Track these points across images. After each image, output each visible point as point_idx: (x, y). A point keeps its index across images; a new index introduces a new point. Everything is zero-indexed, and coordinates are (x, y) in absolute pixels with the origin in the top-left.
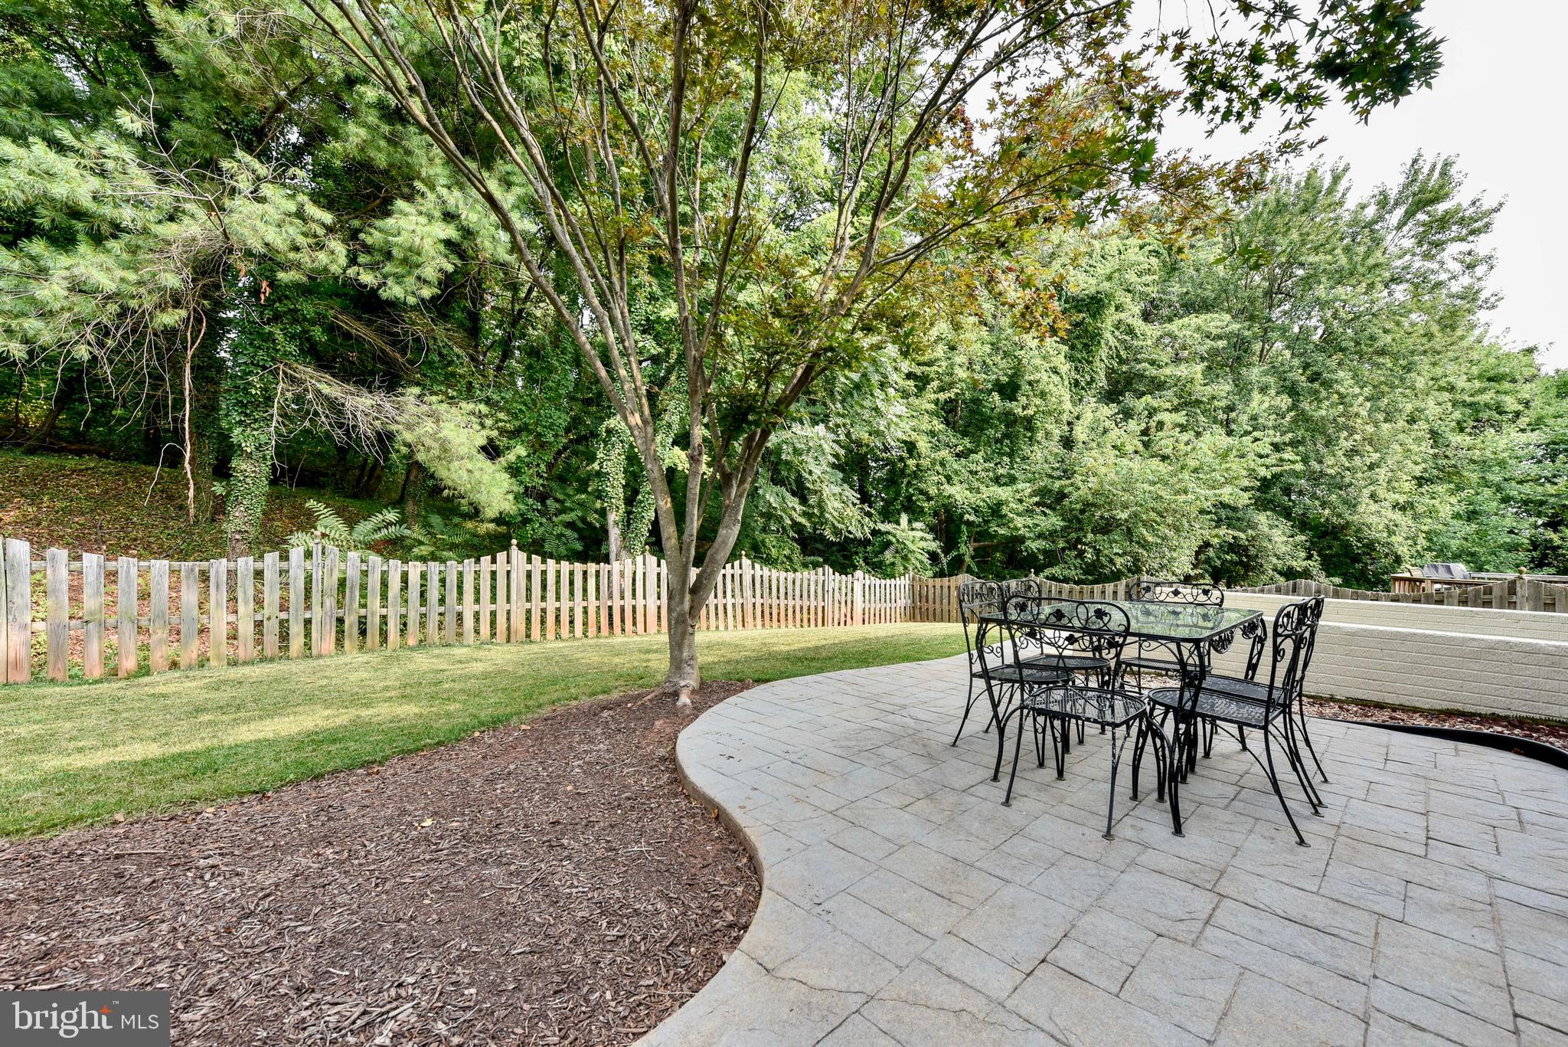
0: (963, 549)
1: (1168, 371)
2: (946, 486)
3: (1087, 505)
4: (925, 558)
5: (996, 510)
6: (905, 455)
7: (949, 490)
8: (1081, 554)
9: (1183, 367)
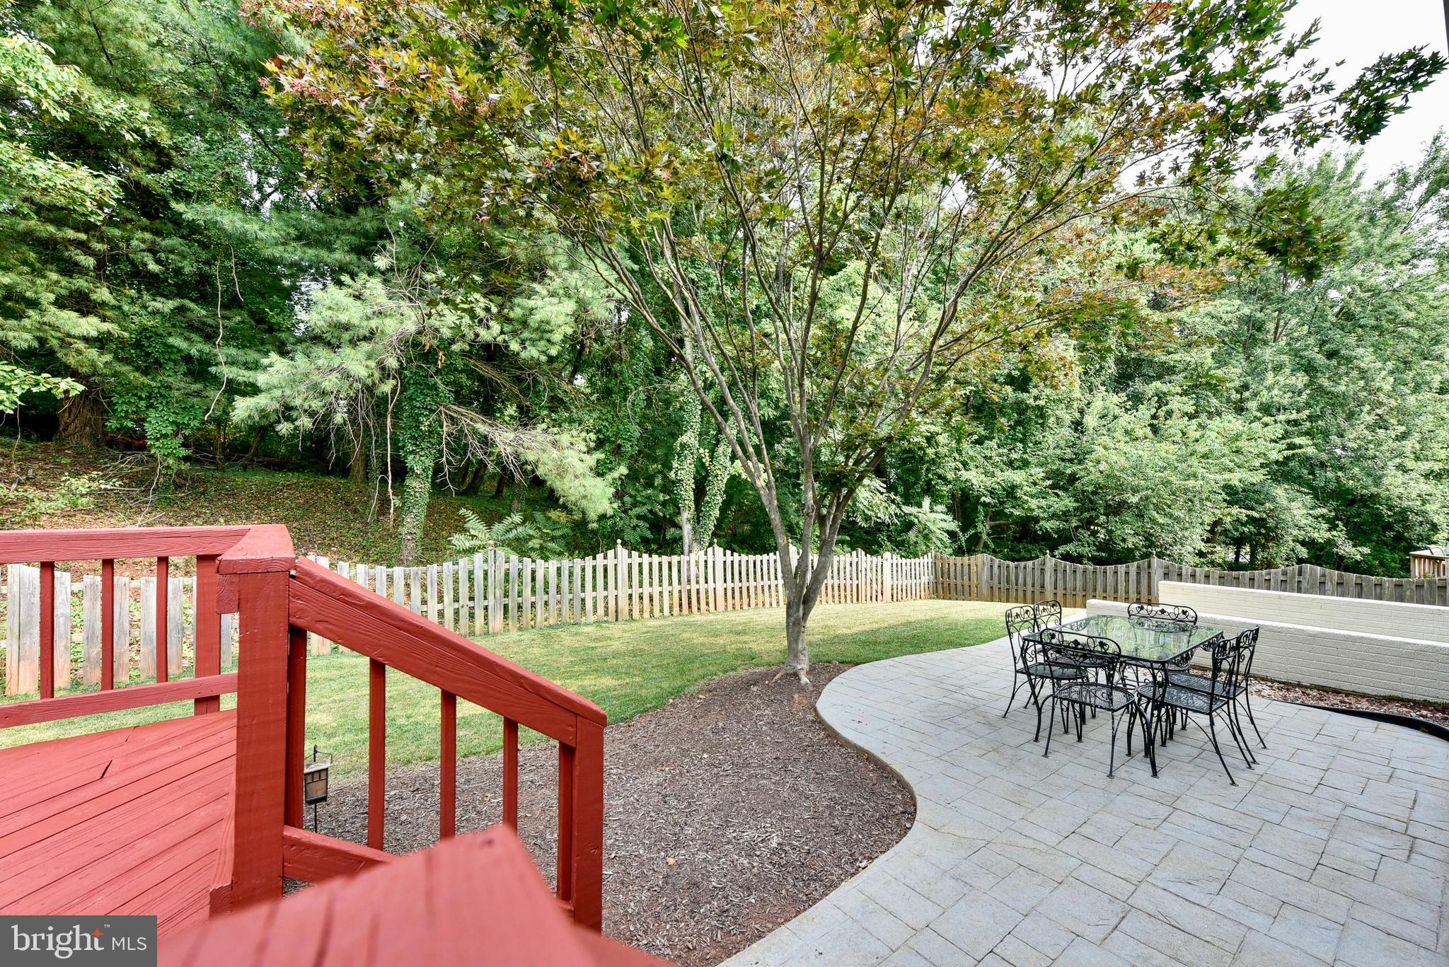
0: (980, 527)
1: (1177, 357)
2: (963, 472)
3: (1098, 487)
4: (945, 537)
5: (1011, 491)
6: (925, 445)
7: (965, 475)
8: (1094, 533)
9: (1194, 351)
